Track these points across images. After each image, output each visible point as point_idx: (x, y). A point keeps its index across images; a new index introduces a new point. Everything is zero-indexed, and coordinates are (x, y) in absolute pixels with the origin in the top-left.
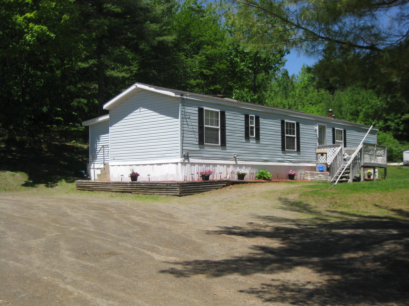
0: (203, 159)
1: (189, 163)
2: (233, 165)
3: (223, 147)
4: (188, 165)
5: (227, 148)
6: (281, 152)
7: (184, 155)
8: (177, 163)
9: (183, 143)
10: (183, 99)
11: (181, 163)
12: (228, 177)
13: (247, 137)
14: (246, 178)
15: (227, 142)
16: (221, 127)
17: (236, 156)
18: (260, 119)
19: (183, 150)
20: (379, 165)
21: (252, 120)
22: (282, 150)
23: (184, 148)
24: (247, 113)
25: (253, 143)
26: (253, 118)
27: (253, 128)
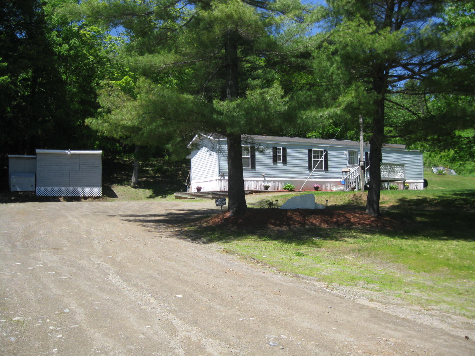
1: (225, 180)
2: (262, 181)
3: (254, 169)
4: (223, 181)
5: (257, 170)
6: (308, 172)
7: (221, 175)
8: (216, 180)
9: (219, 168)
10: (219, 141)
11: (219, 180)
12: (257, 188)
13: (275, 161)
14: (270, 189)
15: (256, 166)
16: (251, 156)
17: (264, 175)
18: (287, 149)
20: (394, 178)
21: (279, 151)
22: (309, 170)
23: (220, 171)
24: (275, 146)
25: (280, 166)
26: (280, 149)
27: (280, 156)
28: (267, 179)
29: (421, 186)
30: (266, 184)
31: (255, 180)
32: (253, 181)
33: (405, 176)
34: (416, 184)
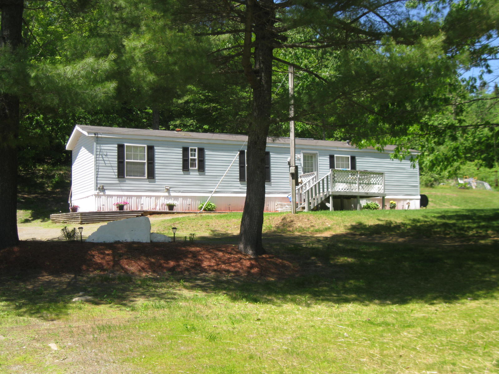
0: (123, 191)
1: (105, 195)
2: (165, 197)
3: (151, 180)
4: (103, 198)
5: (156, 181)
6: (239, 183)
7: (99, 188)
8: (92, 195)
9: (97, 177)
10: (97, 137)
11: (95, 195)
12: (158, 208)
13: (186, 167)
14: (175, 209)
15: (156, 175)
16: (148, 160)
17: (168, 188)
18: (205, 151)
19: (97, 183)
20: (367, 193)
21: (193, 153)
22: (240, 181)
23: (98, 182)
24: (186, 146)
25: (194, 175)
26: (195, 150)
27: (194, 160)
28: (173, 194)
29: (415, 204)
30: (171, 202)
31: (153, 196)
32: (150, 197)
33: (384, 189)
34: (408, 201)
